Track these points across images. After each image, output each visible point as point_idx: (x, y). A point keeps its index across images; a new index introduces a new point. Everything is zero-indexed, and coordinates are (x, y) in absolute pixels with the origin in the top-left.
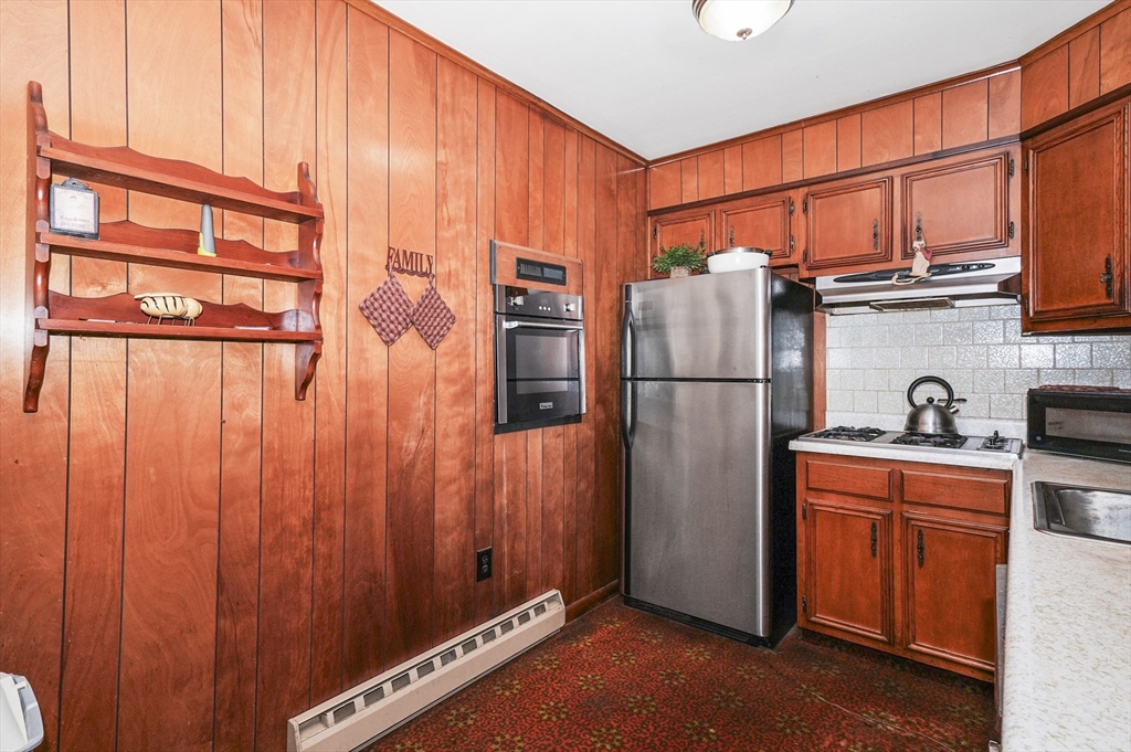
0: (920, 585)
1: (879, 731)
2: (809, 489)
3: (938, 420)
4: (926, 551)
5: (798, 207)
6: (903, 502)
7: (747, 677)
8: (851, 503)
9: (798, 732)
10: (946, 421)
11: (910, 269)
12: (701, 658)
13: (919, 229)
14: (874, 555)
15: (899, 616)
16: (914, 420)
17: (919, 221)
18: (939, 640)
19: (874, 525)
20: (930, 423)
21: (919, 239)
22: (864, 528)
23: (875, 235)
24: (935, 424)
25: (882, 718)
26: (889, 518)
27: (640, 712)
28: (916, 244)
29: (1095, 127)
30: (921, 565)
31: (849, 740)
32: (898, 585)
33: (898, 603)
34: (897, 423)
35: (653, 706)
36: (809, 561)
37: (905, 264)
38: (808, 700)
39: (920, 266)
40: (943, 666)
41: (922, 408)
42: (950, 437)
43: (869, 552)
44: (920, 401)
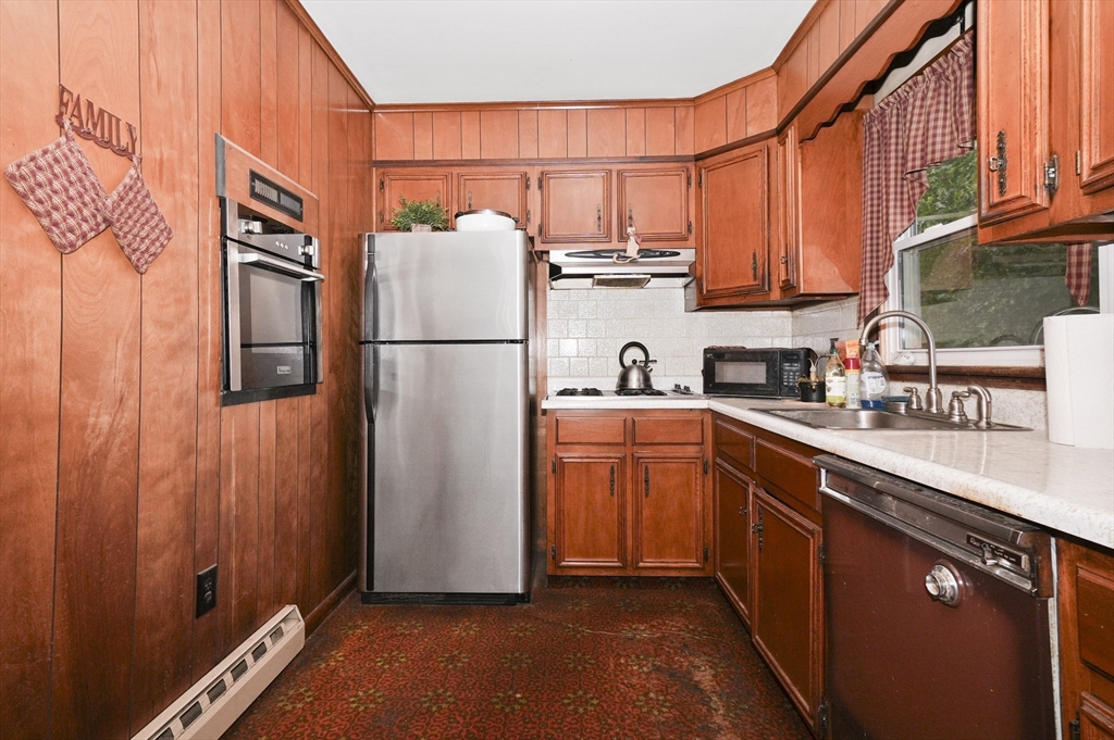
0: (646, 513)
1: (639, 641)
2: (558, 443)
3: (641, 378)
4: (650, 482)
5: (534, 183)
6: (634, 444)
7: (521, 635)
8: (594, 452)
9: (588, 666)
10: (647, 379)
11: (625, 251)
12: (471, 632)
13: (630, 218)
14: (612, 494)
15: (630, 542)
16: (624, 378)
17: (631, 211)
18: (659, 554)
19: (612, 468)
20: (635, 381)
21: (631, 226)
22: (604, 472)
23: (599, 218)
24: (639, 380)
25: (635, 629)
26: (623, 460)
27: (440, 708)
28: (629, 230)
29: (746, 158)
30: (647, 496)
31: (625, 656)
32: (629, 516)
33: (629, 532)
34: (612, 383)
35: (450, 696)
36: (559, 512)
37: (621, 246)
38: (579, 636)
39: (632, 249)
40: (660, 574)
41: (630, 368)
42: (647, 389)
43: (608, 493)
44: (628, 362)
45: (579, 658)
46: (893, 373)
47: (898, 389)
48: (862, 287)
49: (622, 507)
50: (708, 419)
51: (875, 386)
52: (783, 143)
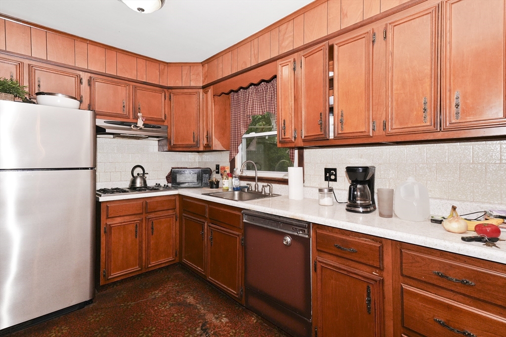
0: (152, 242)
1: (158, 298)
2: (107, 218)
3: (142, 182)
4: (154, 228)
5: (85, 82)
6: (147, 213)
7: (98, 319)
8: (127, 218)
9: (142, 317)
10: (145, 182)
11: (137, 123)
12: (64, 331)
13: (139, 109)
14: (136, 237)
15: (144, 257)
16: (133, 182)
17: (139, 105)
18: (157, 259)
19: (137, 225)
20: (139, 183)
21: (139, 112)
22: (132, 228)
23: (124, 106)
24: (141, 183)
25: (154, 294)
26: (142, 221)
28: (139, 114)
29: (190, 94)
30: (152, 235)
31: (156, 306)
32: (144, 246)
33: (144, 253)
34: (126, 185)
37: (134, 121)
38: (129, 307)
39: (140, 123)
41: (137, 177)
42: (145, 188)
43: (134, 237)
44: (135, 174)
45: (136, 316)
46: (242, 178)
47: (244, 183)
48: (231, 148)
49: (141, 242)
50: (177, 198)
51: (236, 183)
52: (206, 93)
